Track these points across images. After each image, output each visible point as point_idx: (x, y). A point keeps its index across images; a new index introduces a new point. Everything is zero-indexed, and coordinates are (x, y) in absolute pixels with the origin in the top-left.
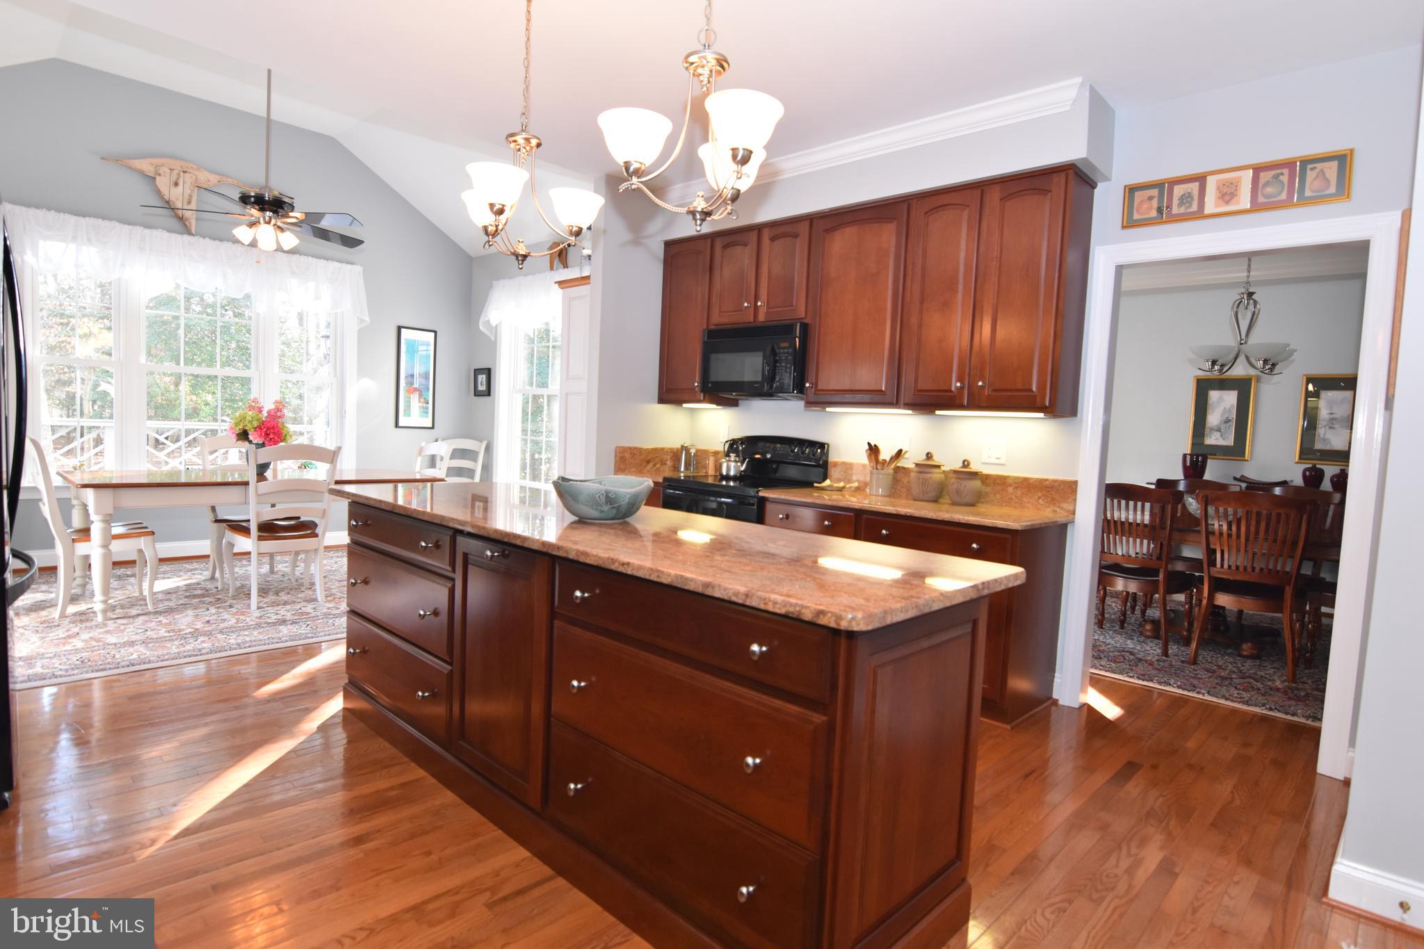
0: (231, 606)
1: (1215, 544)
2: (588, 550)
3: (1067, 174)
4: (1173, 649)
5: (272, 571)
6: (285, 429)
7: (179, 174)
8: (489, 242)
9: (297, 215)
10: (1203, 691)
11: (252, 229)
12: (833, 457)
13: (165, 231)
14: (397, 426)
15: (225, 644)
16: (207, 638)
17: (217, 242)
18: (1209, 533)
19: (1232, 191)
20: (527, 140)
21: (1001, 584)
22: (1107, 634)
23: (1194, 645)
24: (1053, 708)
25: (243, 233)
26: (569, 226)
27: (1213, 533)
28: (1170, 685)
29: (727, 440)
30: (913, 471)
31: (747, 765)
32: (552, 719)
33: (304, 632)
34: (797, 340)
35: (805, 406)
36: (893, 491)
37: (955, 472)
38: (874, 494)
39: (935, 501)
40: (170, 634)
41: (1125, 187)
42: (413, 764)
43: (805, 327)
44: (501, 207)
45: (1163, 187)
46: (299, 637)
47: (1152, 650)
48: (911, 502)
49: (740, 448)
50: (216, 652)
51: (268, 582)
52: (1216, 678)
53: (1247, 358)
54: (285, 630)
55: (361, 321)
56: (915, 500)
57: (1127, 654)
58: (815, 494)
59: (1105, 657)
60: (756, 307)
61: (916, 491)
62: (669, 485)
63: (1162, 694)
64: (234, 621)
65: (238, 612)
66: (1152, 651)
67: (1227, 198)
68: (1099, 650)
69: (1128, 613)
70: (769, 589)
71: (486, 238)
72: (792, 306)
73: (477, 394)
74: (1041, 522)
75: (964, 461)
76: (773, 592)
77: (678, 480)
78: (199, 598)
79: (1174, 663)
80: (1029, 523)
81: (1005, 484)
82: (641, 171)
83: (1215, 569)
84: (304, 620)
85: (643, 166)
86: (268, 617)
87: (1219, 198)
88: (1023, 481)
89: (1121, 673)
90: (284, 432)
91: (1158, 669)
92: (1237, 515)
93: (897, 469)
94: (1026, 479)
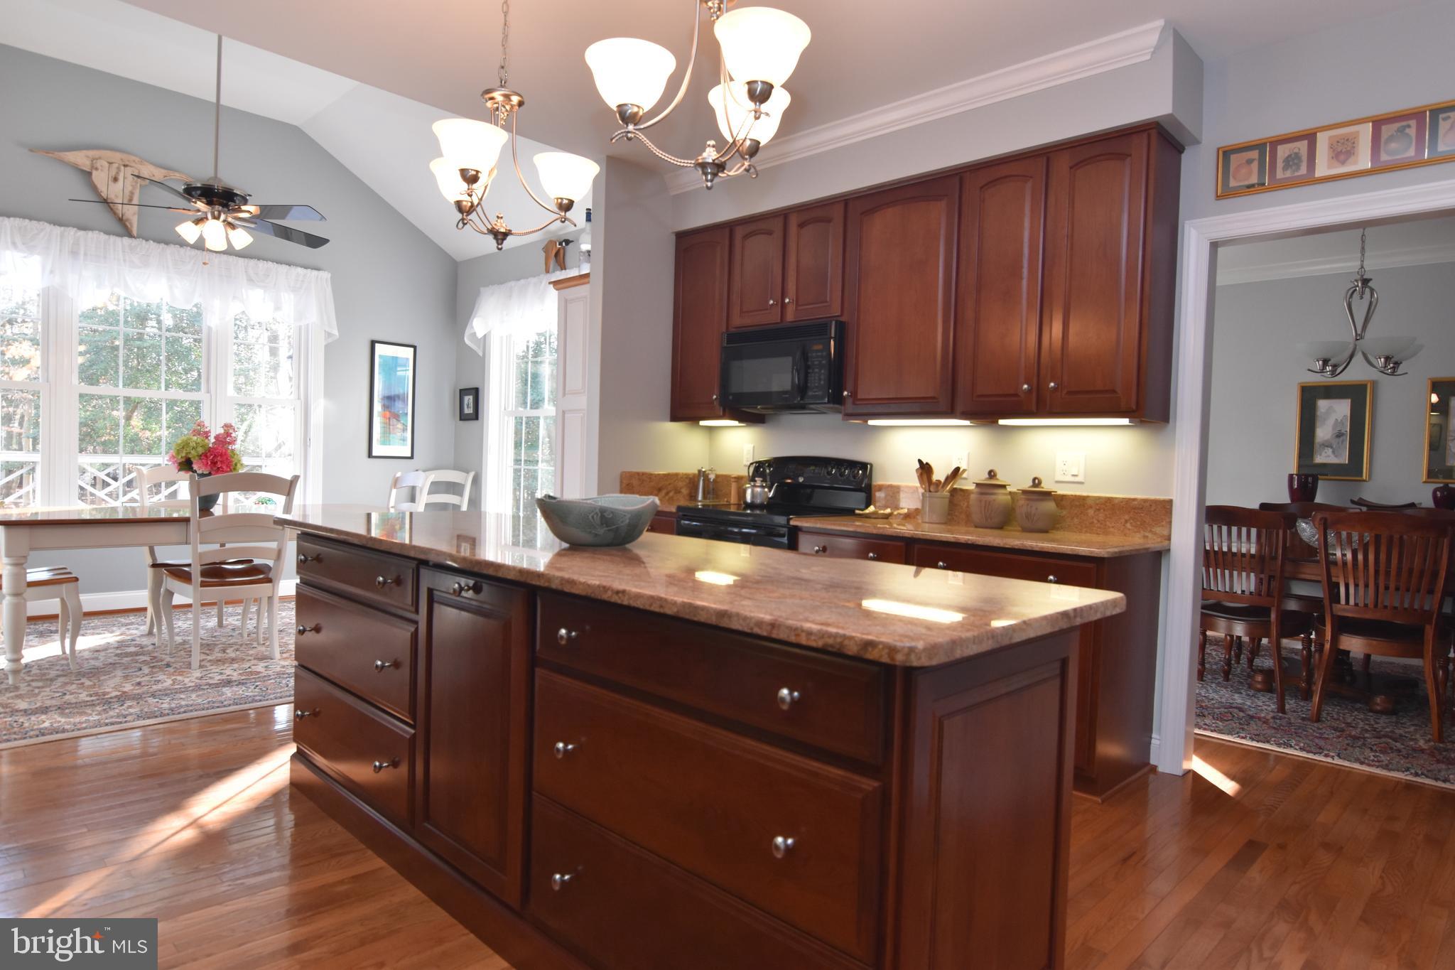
0: (168, 665)
1: (1338, 577)
2: (575, 577)
3: (1149, 136)
4: (1290, 704)
5: (220, 624)
6: (235, 457)
7: (118, 169)
8: (463, 219)
9: (251, 209)
10: (1332, 754)
11: (198, 226)
12: (878, 480)
13: (102, 233)
14: (370, 455)
15: (156, 709)
16: (135, 703)
17: (162, 246)
18: (1330, 563)
19: (1349, 149)
20: (507, 97)
21: (1096, 612)
22: (1208, 687)
23: (1316, 699)
24: (1152, 777)
25: (188, 231)
26: (557, 199)
27: (1335, 563)
28: (1291, 746)
29: (751, 462)
30: (973, 493)
31: (777, 847)
32: (534, 793)
33: (251, 694)
34: (832, 342)
35: (843, 420)
36: (949, 517)
37: (1025, 492)
38: (927, 520)
39: (1000, 527)
40: (92, 698)
41: (1218, 149)
42: (370, 852)
43: (842, 327)
44: (475, 173)
45: (1265, 149)
46: (245, 700)
47: (1265, 705)
48: (972, 529)
49: (768, 471)
50: (144, 719)
51: (215, 637)
52: (1346, 738)
53: (1365, 355)
54: (228, 692)
55: (329, 335)
56: (976, 527)
57: (1236, 710)
58: (857, 523)
59: (1209, 714)
60: (783, 305)
61: (976, 517)
62: (685, 515)
63: (1280, 758)
64: (169, 682)
65: (175, 672)
66: (1266, 707)
67: (1342, 157)
68: (1201, 707)
69: (1233, 662)
70: (801, 617)
71: (460, 216)
72: (826, 302)
73: (463, 417)
74: (1131, 548)
75: (1034, 479)
76: (807, 620)
77: (696, 509)
78: (132, 656)
79: (1293, 721)
80: (1116, 550)
81: (1084, 506)
82: (639, 117)
83: (1339, 606)
84: (253, 680)
85: (641, 110)
86: (211, 678)
87: (1333, 158)
88: (1106, 502)
89: (1230, 733)
90: (235, 461)
91: (1274, 728)
92: (1363, 540)
93: (954, 491)
94: (1109, 500)
